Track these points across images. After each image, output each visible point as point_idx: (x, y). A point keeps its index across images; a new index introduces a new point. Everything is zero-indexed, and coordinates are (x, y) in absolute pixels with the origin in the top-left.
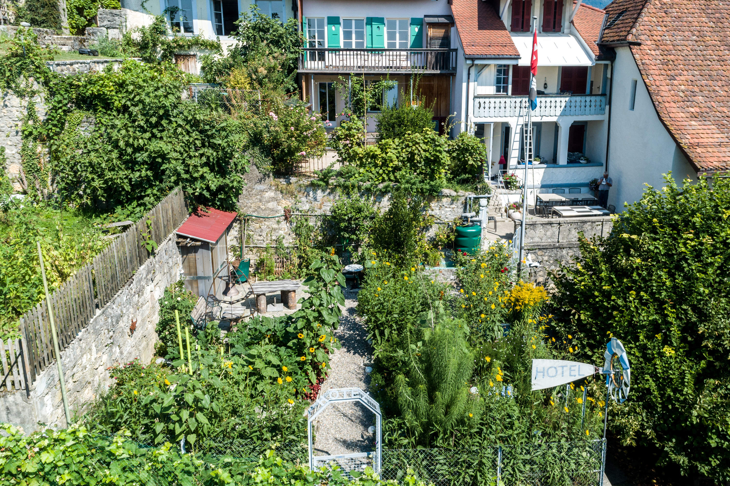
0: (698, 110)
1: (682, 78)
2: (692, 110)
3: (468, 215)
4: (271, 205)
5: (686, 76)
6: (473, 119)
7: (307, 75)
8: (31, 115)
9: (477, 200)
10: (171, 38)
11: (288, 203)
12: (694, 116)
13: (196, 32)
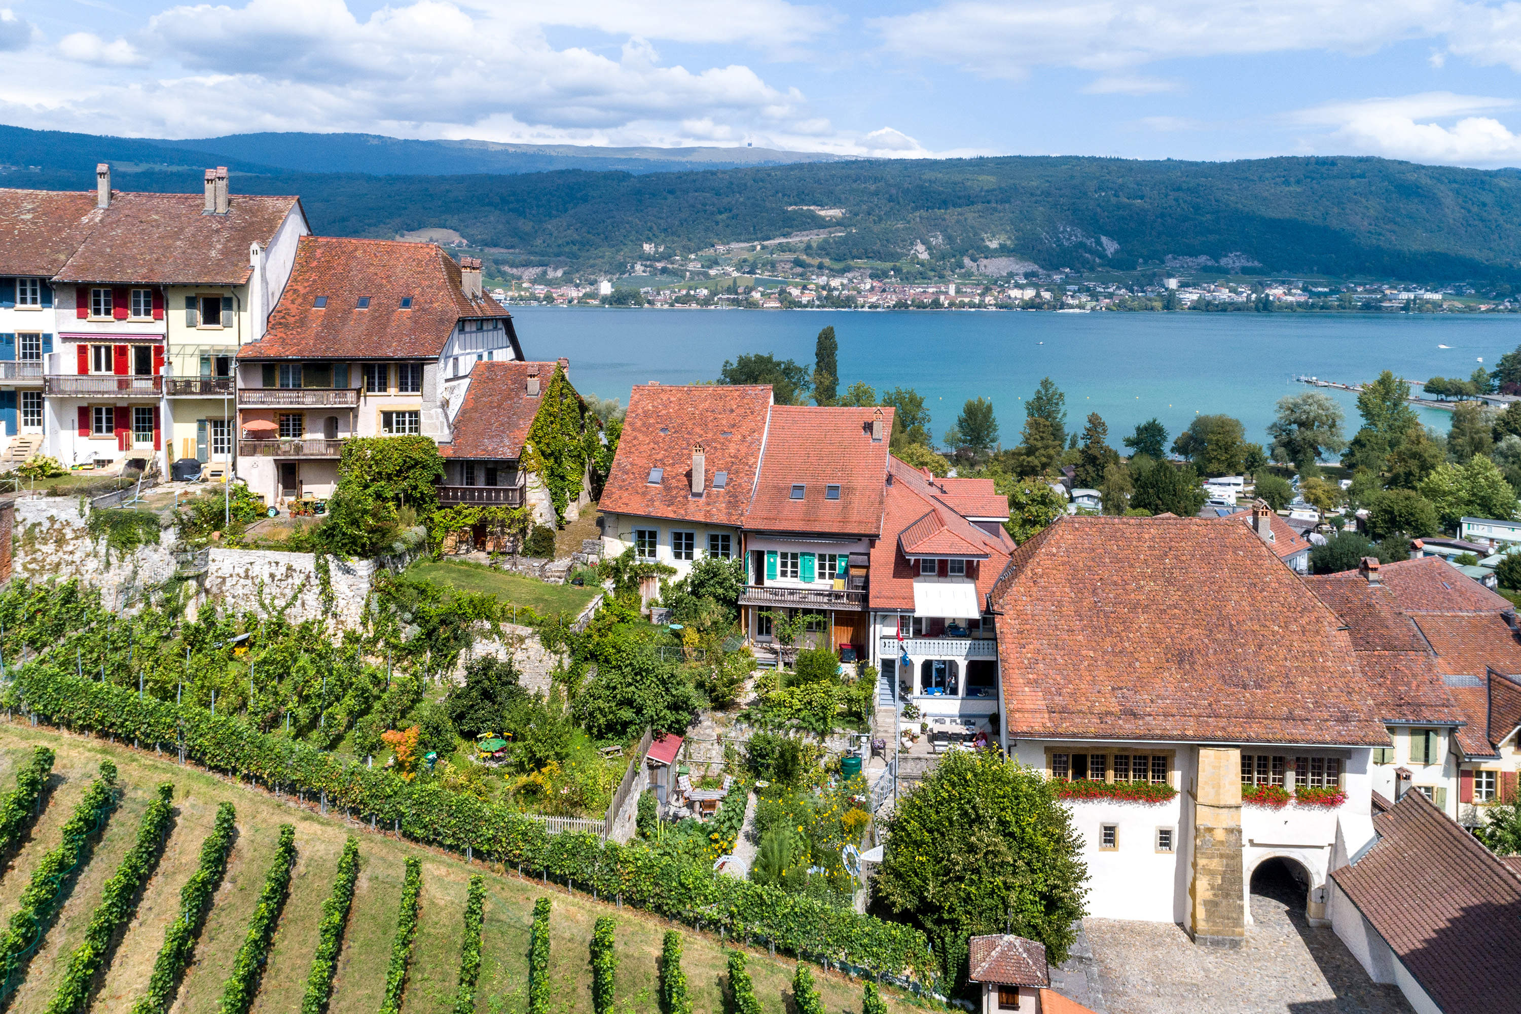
0: (1035, 676)
1: (1031, 646)
2: (1031, 676)
3: (852, 749)
4: (708, 731)
5: (1036, 644)
6: (880, 656)
7: (747, 607)
8: (560, 665)
9: (858, 738)
10: (638, 563)
11: (719, 730)
12: (1029, 683)
13: (658, 558)
